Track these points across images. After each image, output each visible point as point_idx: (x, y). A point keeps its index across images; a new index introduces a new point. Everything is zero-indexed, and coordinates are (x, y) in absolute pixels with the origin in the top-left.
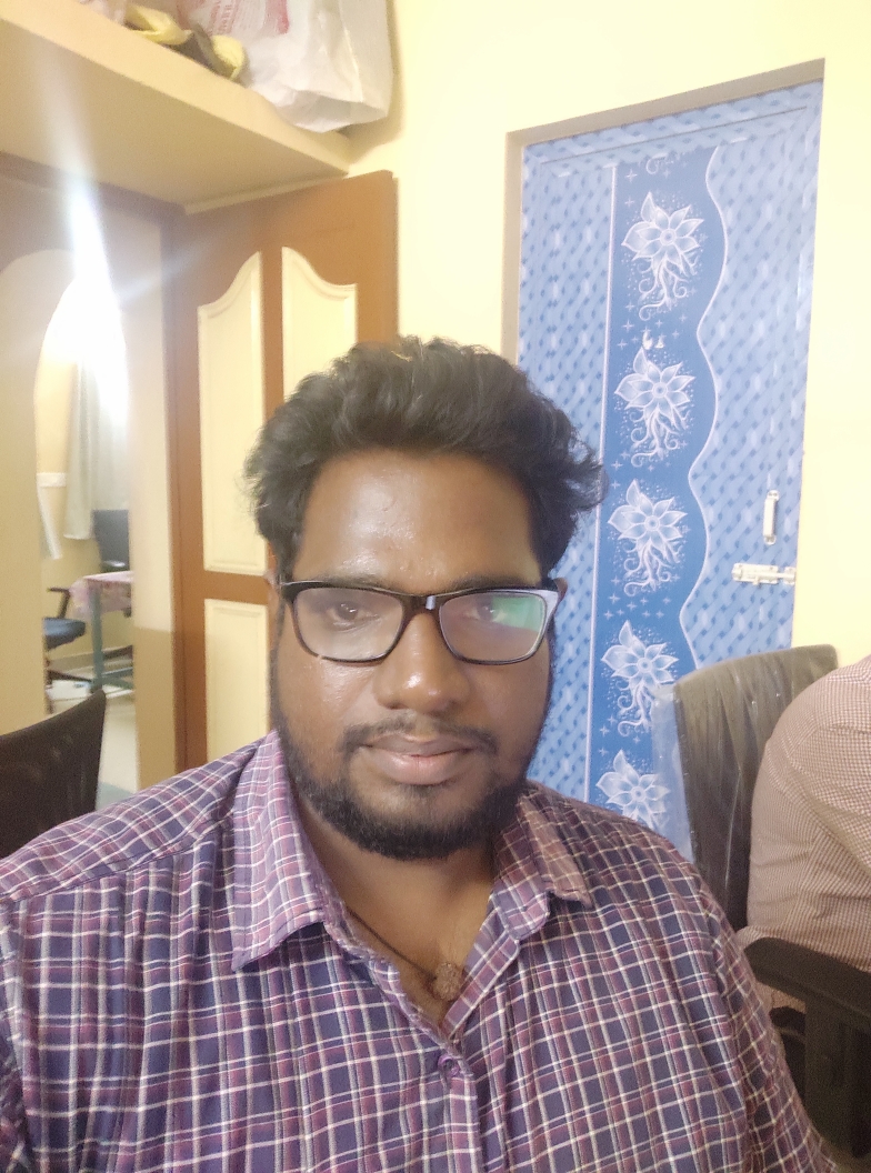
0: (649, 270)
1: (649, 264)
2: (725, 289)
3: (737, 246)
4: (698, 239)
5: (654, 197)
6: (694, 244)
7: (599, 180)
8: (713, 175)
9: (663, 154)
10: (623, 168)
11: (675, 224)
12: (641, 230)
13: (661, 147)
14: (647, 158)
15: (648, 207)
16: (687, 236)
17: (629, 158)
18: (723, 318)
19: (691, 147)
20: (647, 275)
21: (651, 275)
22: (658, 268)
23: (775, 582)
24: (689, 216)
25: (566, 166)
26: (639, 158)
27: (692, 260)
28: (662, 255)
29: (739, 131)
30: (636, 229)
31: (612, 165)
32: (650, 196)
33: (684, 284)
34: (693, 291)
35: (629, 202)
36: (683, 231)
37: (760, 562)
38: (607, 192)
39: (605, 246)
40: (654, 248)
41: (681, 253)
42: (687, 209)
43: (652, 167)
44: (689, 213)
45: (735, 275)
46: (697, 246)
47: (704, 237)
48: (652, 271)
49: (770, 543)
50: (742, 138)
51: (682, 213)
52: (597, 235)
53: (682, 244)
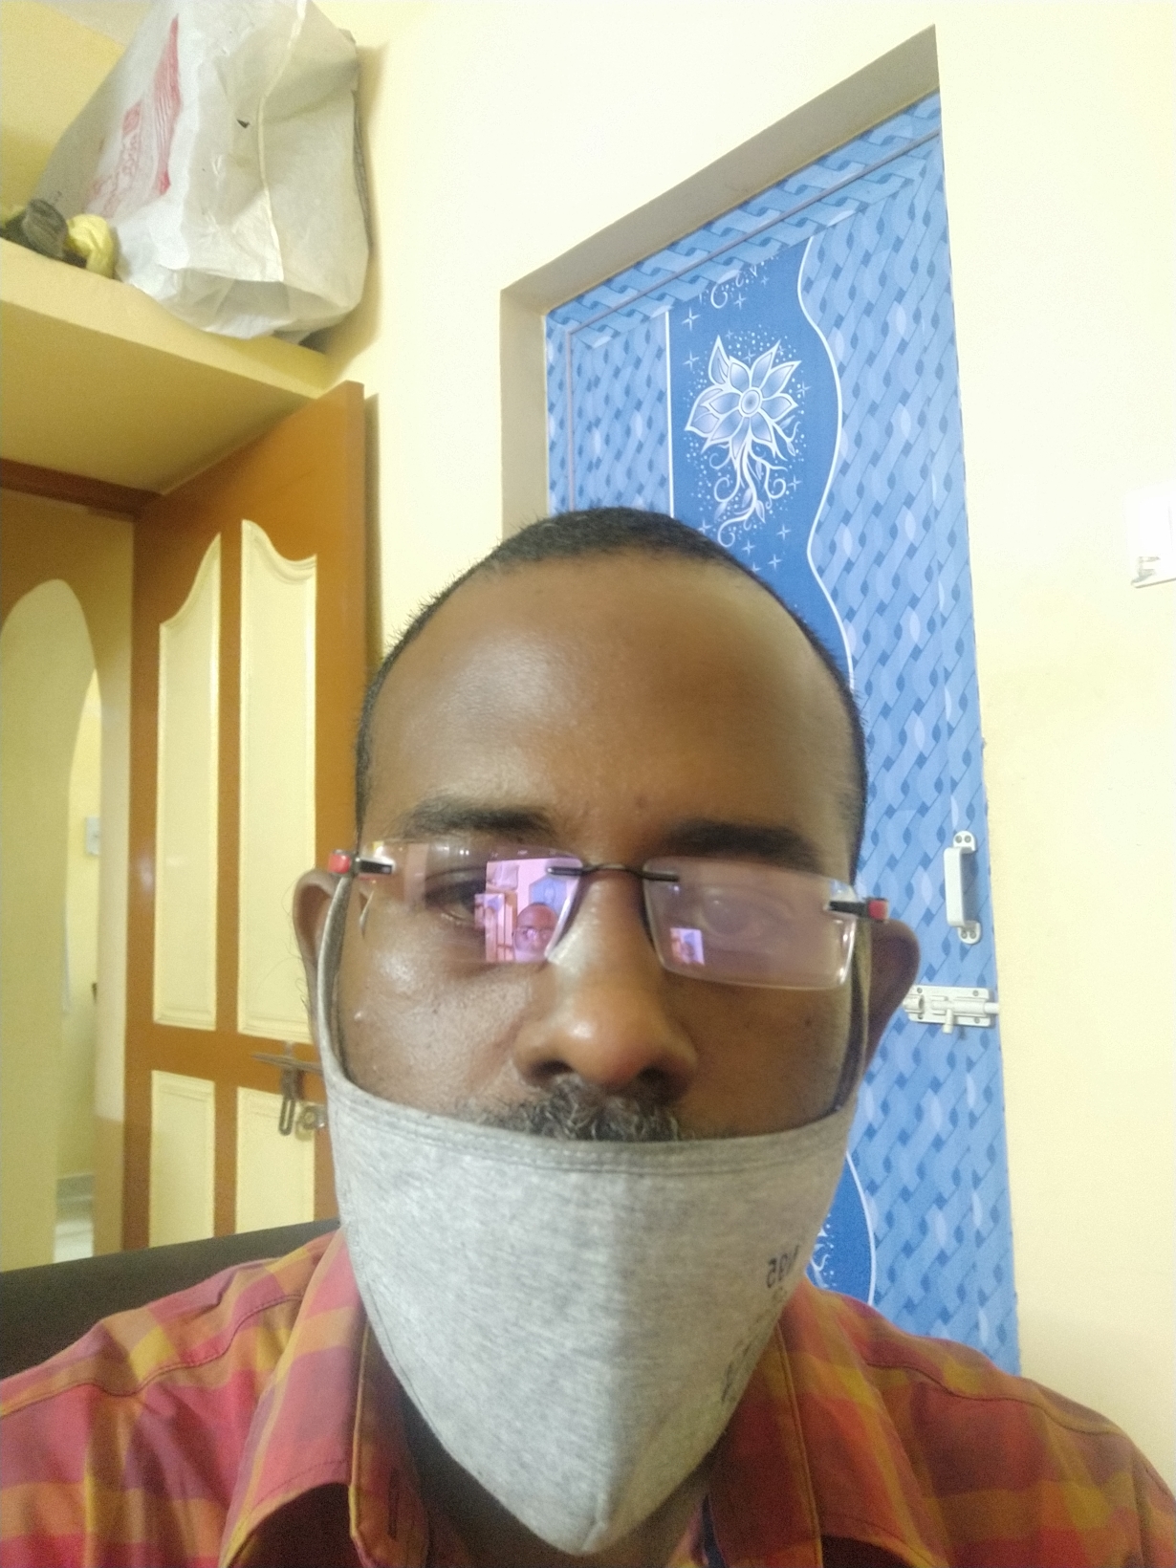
0: (727, 461)
1: (727, 451)
2: (844, 468)
3: (856, 391)
4: (793, 397)
5: (725, 343)
6: (790, 404)
7: (648, 337)
8: (809, 285)
9: (733, 272)
10: (678, 309)
11: (758, 378)
12: (709, 401)
13: (728, 262)
14: (711, 284)
15: (717, 360)
16: (778, 394)
17: (686, 292)
18: (847, 518)
19: (771, 251)
20: (724, 471)
21: (730, 471)
22: (739, 455)
23: (985, 1022)
24: (779, 360)
25: (602, 329)
26: (698, 289)
27: (788, 431)
28: (744, 431)
29: (840, 203)
30: (702, 401)
31: (663, 310)
32: (719, 342)
33: (781, 474)
34: (795, 483)
35: (691, 361)
36: (771, 388)
37: (956, 981)
38: (660, 353)
39: (662, 439)
40: (731, 424)
41: (771, 422)
42: (774, 350)
43: (719, 298)
44: (777, 356)
45: (858, 440)
46: (795, 405)
47: (803, 389)
48: (731, 463)
49: (969, 940)
50: (845, 213)
51: (767, 358)
52: (650, 423)
53: (771, 408)
